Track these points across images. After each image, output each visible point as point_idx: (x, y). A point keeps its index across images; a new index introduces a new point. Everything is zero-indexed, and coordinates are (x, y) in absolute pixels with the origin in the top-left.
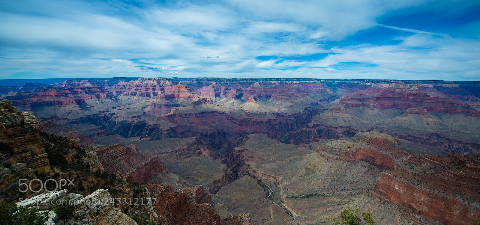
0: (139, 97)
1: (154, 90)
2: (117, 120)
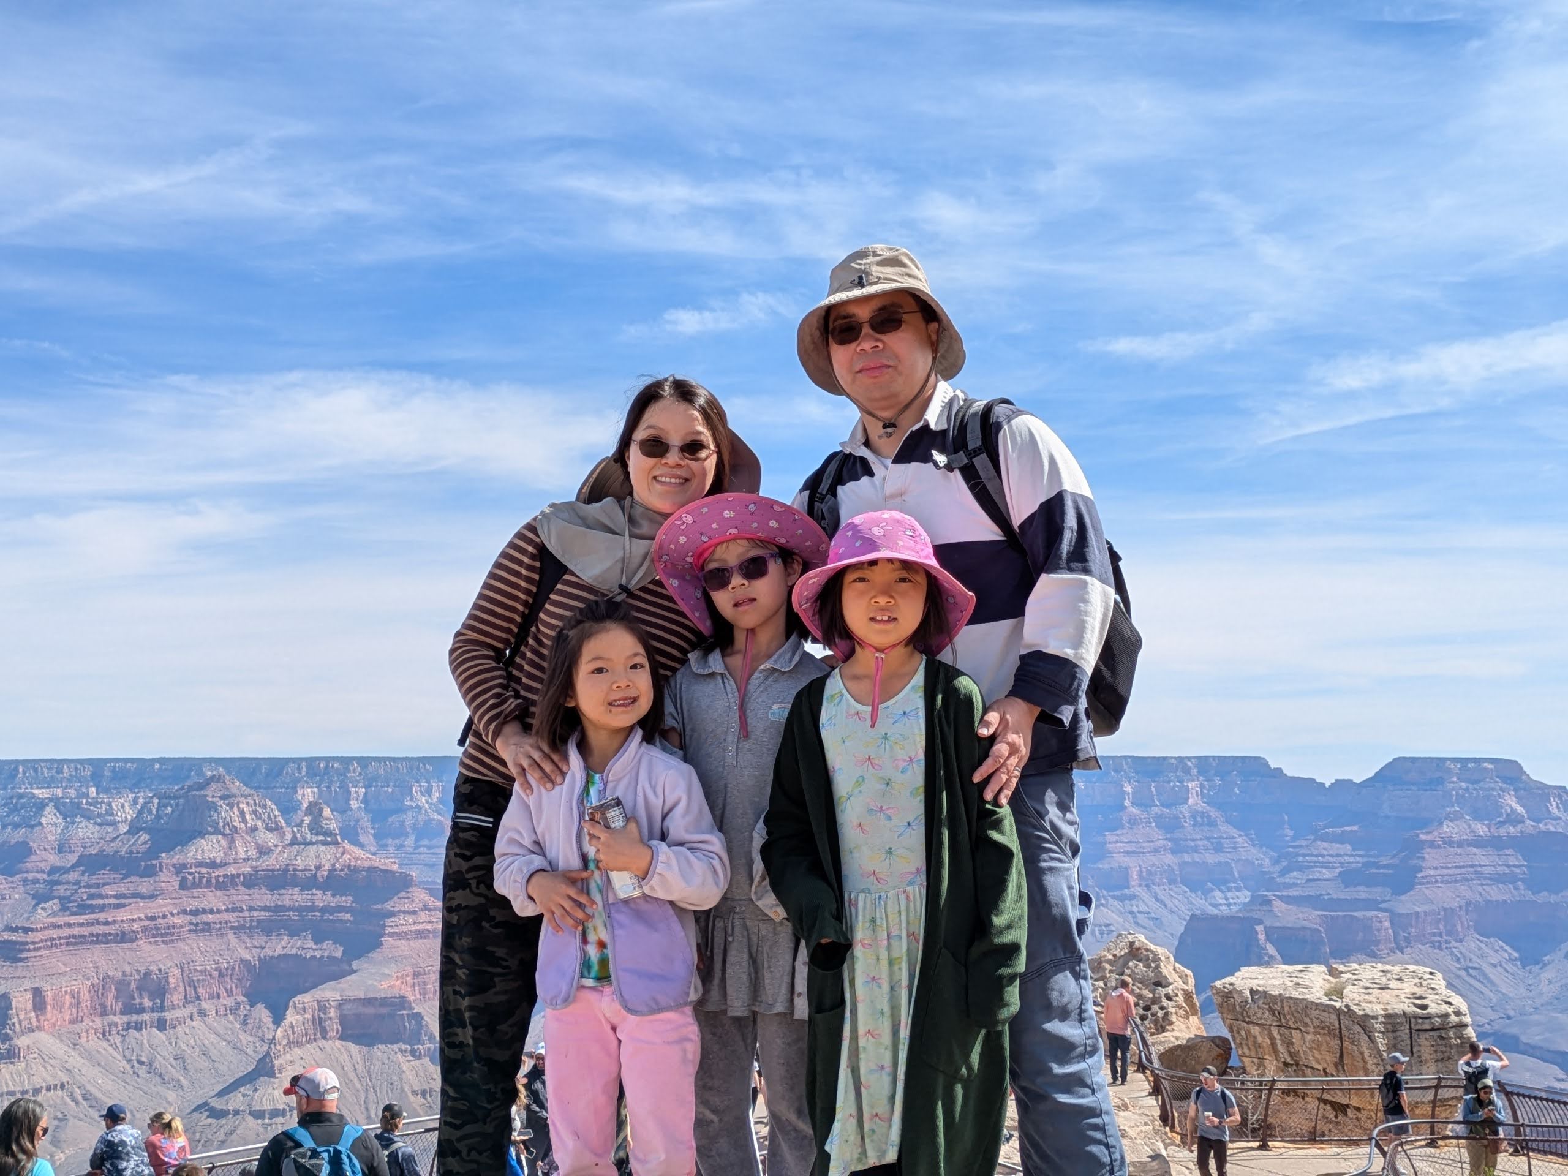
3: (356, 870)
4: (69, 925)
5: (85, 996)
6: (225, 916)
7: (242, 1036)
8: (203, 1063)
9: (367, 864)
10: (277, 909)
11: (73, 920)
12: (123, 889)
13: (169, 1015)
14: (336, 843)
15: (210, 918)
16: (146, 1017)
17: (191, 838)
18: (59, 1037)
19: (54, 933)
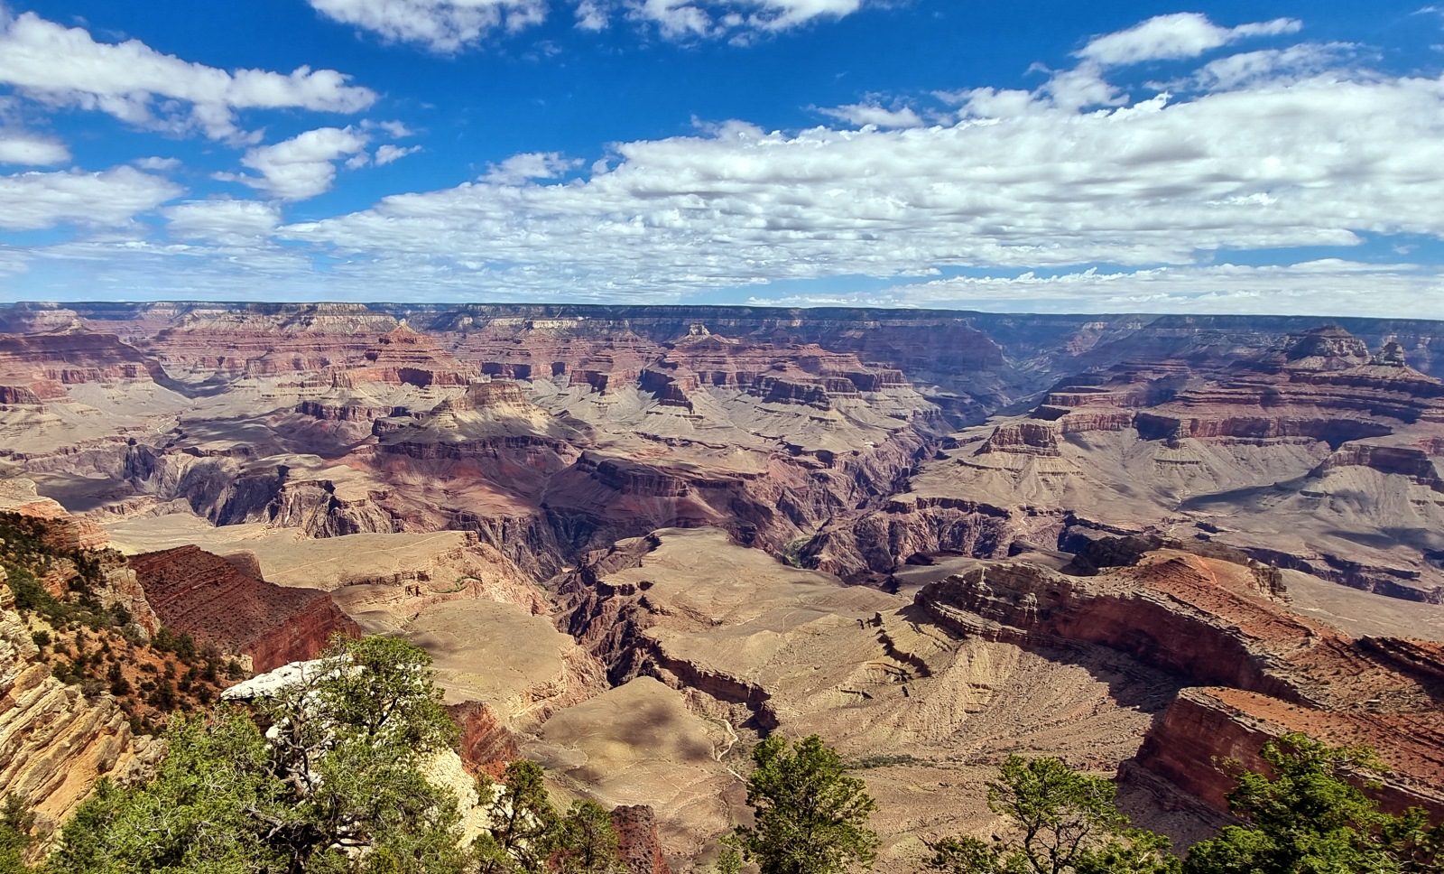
3: (1411, 381)
4: (1220, 393)
5: (1220, 425)
6: (1314, 397)
7: (1307, 456)
8: (1278, 464)
9: (1418, 379)
10: (1350, 397)
11: (1222, 391)
12: (1255, 379)
13: (1265, 440)
14: (1401, 366)
15: (1304, 397)
16: (1251, 439)
17: (1304, 356)
18: (1201, 441)
19: (1210, 396)
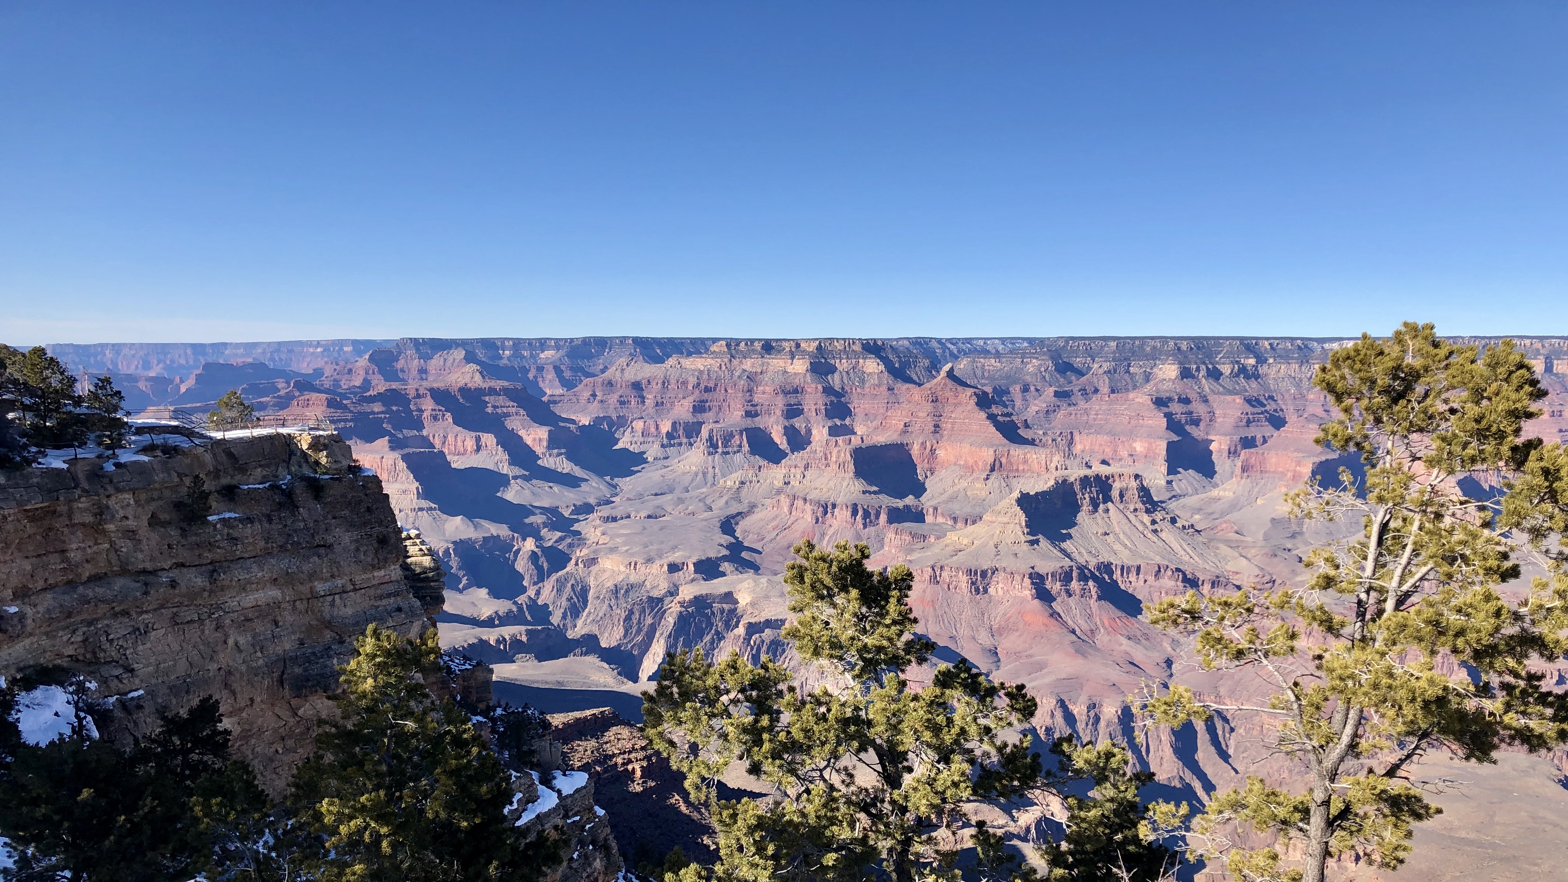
0: (709, 454)
1: (793, 411)
2: (593, 574)
